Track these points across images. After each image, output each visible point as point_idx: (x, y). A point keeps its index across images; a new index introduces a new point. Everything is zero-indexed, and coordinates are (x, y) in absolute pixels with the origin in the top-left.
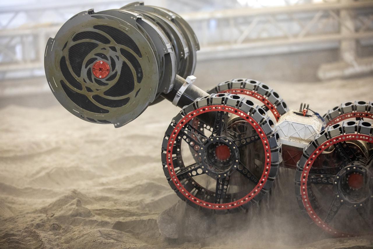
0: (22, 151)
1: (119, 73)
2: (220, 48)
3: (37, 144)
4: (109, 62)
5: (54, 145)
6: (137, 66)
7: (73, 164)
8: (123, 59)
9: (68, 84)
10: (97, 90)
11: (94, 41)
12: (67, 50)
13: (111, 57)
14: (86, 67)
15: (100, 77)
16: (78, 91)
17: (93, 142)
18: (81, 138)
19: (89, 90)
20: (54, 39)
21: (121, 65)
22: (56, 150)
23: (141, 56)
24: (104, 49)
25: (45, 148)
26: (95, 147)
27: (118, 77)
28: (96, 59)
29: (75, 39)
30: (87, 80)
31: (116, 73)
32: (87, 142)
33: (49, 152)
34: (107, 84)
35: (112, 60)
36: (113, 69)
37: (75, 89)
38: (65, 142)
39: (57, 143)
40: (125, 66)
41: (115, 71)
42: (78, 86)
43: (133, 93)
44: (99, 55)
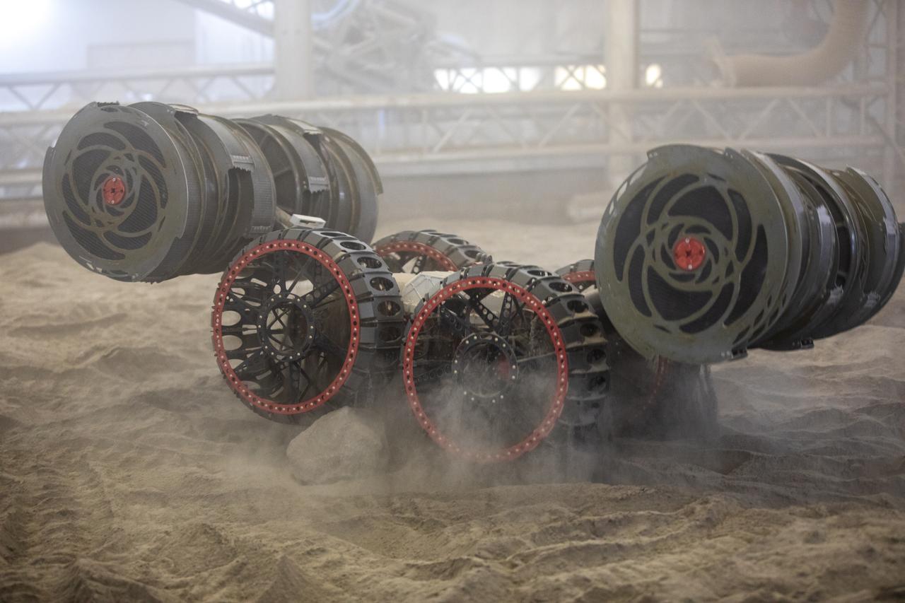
0: (60, 318)
1: (137, 194)
2: (404, 158)
3: (87, 308)
4: (125, 178)
5: (114, 311)
6: (160, 181)
7: (148, 343)
9: (73, 217)
10: (110, 223)
11: (104, 147)
12: (70, 163)
15: (113, 202)
16: (86, 226)
17: (182, 308)
18: (162, 300)
19: (100, 224)
20: (54, 149)
21: (140, 182)
22: (119, 318)
23: (165, 166)
24: (118, 158)
25: (100, 315)
26: (185, 316)
27: (135, 201)
28: (108, 175)
29: (80, 147)
30: (97, 209)
31: (134, 194)
32: (170, 307)
33: (106, 322)
34: (122, 213)
36: (130, 190)
37: (83, 225)
38: (134, 307)
39: (120, 306)
40: (145, 183)
41: (132, 192)
42: (86, 219)
43: (155, 226)
44: (112, 168)
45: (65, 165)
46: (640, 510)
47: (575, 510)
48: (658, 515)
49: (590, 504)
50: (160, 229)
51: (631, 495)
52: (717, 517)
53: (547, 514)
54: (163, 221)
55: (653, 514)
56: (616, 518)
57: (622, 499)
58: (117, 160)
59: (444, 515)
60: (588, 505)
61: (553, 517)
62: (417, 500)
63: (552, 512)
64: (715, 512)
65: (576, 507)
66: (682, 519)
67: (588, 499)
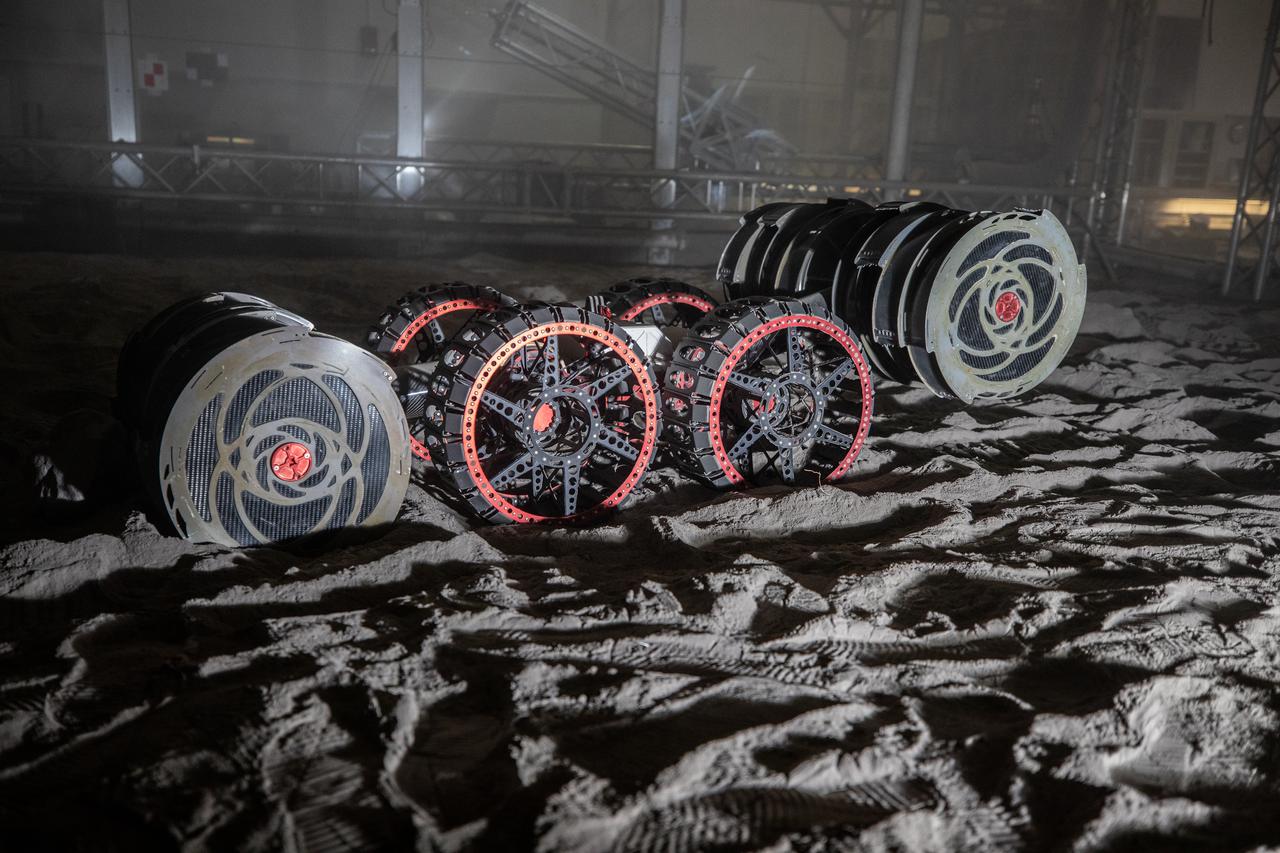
8: (336, 492)
13: (327, 467)
14: (279, 429)
35: (323, 473)
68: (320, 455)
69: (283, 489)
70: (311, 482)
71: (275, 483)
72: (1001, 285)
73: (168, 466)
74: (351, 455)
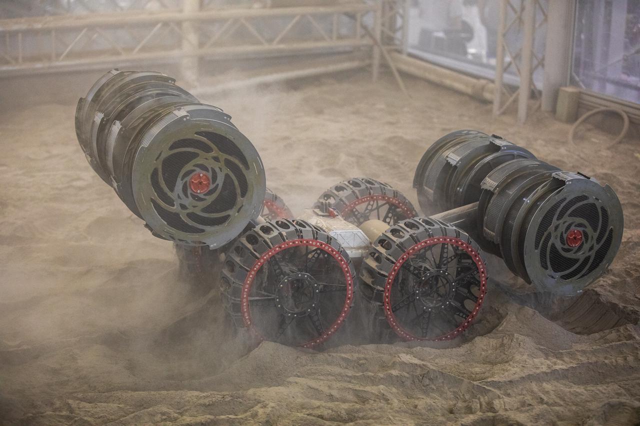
1: (179, 179)
4: (189, 192)
9: (240, 165)
10: (206, 159)
14: (217, 185)
15: (202, 175)
16: (229, 157)
19: (216, 159)
21: (176, 188)
24: (194, 207)
27: (181, 174)
29: (227, 217)
30: (217, 170)
31: (182, 180)
34: (194, 166)
37: (233, 159)
40: (172, 187)
41: (184, 181)
42: (228, 163)
43: (164, 156)
44: (201, 200)
45: (243, 206)
46: (222, 415)
47: (178, 411)
48: (234, 419)
49: (188, 407)
50: (160, 154)
51: (215, 401)
52: (273, 419)
53: (159, 416)
54: (158, 158)
55: (230, 418)
56: (206, 422)
57: (209, 405)
58: (195, 205)
59: (90, 414)
60: (186, 408)
61: (164, 417)
62: (70, 401)
63: (163, 414)
64: (271, 415)
65: (179, 409)
66: (249, 420)
67: (186, 404)
68: (205, 168)
69: (210, 193)
70: (215, 177)
71: (205, 195)
72: (564, 232)
73: (170, 236)
74: (213, 154)
